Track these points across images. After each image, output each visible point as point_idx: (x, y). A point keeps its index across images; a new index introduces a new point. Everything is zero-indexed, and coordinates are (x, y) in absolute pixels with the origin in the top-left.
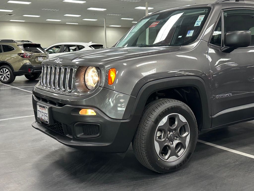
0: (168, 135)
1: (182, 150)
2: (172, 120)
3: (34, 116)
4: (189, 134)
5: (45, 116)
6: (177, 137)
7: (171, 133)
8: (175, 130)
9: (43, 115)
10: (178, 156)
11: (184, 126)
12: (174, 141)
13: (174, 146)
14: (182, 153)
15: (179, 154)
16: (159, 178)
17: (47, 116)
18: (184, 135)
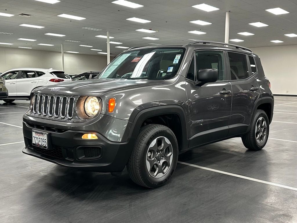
0: (156, 155)
1: (167, 168)
2: (159, 143)
3: (24, 142)
4: (172, 154)
5: (43, 141)
6: (163, 157)
7: (159, 154)
8: (162, 150)
9: (39, 141)
10: (164, 173)
11: (168, 147)
12: (160, 160)
13: (161, 165)
14: (167, 170)
15: (165, 171)
16: (150, 192)
17: (45, 142)
18: (169, 155)
